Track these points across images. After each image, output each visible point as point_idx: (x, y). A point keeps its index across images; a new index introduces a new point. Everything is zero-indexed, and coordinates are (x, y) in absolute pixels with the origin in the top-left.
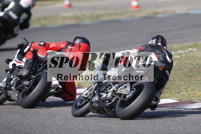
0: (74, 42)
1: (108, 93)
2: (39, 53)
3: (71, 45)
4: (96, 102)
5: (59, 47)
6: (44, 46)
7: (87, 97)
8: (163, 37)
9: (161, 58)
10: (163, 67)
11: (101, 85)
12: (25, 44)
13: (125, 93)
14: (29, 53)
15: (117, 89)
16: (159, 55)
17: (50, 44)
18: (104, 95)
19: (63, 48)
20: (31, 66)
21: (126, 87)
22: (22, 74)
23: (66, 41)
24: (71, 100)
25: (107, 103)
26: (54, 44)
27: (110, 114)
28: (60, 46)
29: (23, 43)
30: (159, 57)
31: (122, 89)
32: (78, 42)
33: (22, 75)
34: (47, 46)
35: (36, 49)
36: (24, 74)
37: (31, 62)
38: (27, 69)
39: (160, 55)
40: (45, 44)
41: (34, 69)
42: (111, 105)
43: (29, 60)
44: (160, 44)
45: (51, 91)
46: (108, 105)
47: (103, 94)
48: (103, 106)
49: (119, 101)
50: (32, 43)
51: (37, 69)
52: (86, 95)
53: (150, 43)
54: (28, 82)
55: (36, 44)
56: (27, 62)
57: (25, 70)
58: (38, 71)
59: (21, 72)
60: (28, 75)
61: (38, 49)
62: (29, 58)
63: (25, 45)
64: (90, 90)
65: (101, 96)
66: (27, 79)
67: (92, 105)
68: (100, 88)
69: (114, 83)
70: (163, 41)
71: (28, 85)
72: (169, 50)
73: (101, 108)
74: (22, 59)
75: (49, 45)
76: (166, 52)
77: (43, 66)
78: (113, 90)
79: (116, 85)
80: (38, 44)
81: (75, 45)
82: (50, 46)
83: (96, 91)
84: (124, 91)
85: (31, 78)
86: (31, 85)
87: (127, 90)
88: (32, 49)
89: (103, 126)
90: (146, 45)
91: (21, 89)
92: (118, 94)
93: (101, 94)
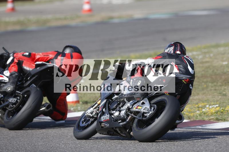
0: (64, 52)
1: (121, 111)
2: (25, 65)
3: (61, 55)
4: (106, 121)
5: (47, 58)
6: (29, 57)
7: (93, 116)
8: (182, 44)
9: (182, 69)
10: (188, 80)
11: (110, 102)
12: (5, 54)
13: (144, 111)
14: (13, 65)
15: (132, 106)
16: (179, 66)
17: (37, 54)
18: (116, 114)
19: (52, 59)
20: (16, 80)
21: (143, 103)
22: (6, 89)
23: (55, 50)
24: (62, 120)
25: (120, 123)
26: (41, 54)
27: (124, 135)
28: (48, 56)
29: (3, 53)
30: (179, 68)
31: (139, 106)
32: (68, 51)
33: (7, 91)
34: (33, 56)
35: (21, 60)
36: (9, 89)
37: (16, 76)
38: (12, 84)
39: (181, 66)
40: (30, 54)
41: (19, 83)
42: (125, 125)
43: (14, 73)
44: (178, 52)
45: (41, 110)
46: (122, 125)
47: (114, 112)
48: (116, 126)
49: (136, 120)
50: (14, 54)
51: (23, 84)
52: (92, 113)
53: (166, 51)
54: (14, 99)
55: (20, 55)
56: (11, 75)
57: (10, 85)
58: (25, 85)
59: (5, 88)
60: (13, 90)
61: (23, 60)
62: (13, 71)
63: (5, 56)
64: (96, 108)
65: (113, 114)
66: (13, 95)
67: (101, 125)
68: (110, 105)
69: (129, 99)
70: (182, 49)
71: (15, 103)
72: (190, 59)
73: (113, 128)
74: (3, 72)
75: (35, 55)
76: (187, 62)
77: (31, 80)
78: (128, 107)
79: (132, 101)
80: (22, 54)
81: (66, 55)
82: (36, 57)
83: (106, 109)
84: (143, 109)
85: (17, 94)
86: (18, 103)
87: (146, 108)
88: (16, 61)
89: (51, 146)
90: (163, 54)
91: (5, 107)
92: (134, 112)
93: (112, 112)
